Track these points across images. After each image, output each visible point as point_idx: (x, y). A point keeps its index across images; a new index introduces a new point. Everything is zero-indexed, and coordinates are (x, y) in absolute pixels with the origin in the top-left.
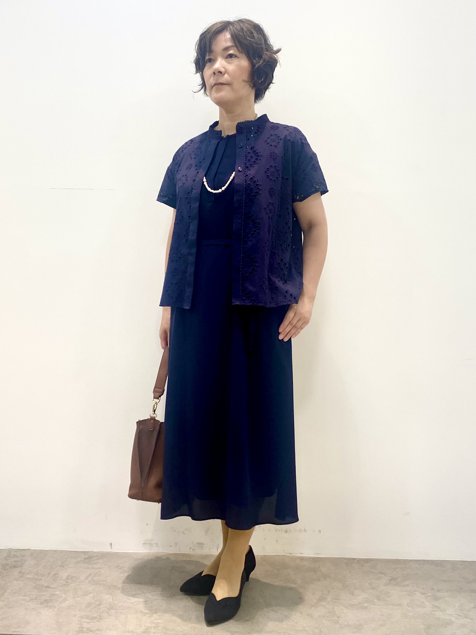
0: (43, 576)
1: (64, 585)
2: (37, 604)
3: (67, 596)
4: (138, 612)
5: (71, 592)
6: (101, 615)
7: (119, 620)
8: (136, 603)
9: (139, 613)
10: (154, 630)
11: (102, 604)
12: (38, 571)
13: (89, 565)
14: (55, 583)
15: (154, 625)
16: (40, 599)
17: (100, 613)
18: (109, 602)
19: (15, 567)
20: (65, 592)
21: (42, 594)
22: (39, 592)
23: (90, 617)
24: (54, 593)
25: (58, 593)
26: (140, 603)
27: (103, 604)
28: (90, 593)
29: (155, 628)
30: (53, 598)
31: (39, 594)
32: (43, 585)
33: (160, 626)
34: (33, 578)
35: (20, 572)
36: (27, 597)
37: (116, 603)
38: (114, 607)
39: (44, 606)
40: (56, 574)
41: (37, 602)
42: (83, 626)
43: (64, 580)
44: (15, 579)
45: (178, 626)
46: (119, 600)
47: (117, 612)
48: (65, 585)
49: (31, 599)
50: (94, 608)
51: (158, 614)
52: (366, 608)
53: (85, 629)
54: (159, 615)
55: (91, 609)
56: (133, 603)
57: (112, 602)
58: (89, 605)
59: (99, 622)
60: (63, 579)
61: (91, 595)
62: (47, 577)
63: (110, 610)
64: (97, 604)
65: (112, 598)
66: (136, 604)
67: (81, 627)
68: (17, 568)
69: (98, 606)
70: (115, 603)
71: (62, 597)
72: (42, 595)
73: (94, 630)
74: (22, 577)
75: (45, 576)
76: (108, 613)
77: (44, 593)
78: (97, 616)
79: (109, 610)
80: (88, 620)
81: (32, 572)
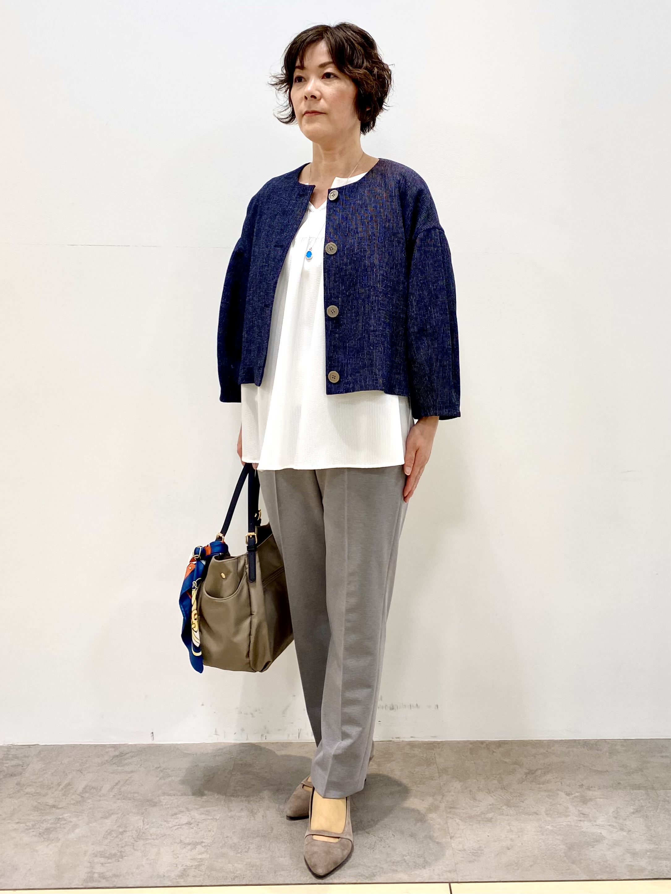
0: (50, 789)
1: (78, 802)
2: (33, 835)
3: (80, 820)
4: (176, 842)
5: (85, 814)
6: (124, 851)
7: (147, 857)
8: (175, 827)
9: (176, 844)
10: (194, 871)
11: (126, 831)
12: (44, 780)
13: (118, 766)
14: (65, 799)
15: (196, 864)
16: (39, 828)
17: (122, 847)
18: (138, 827)
19: (11, 775)
20: (77, 814)
21: (44, 818)
22: (40, 816)
23: (107, 855)
24: (61, 817)
25: (68, 816)
26: (180, 828)
27: (129, 831)
28: (112, 814)
29: (196, 869)
30: (58, 825)
31: (40, 819)
32: (47, 804)
33: (204, 864)
34: (35, 793)
35: (18, 784)
36: (22, 825)
37: (147, 828)
38: (143, 835)
39: (44, 838)
40: (69, 784)
41: (34, 833)
42: (94, 871)
43: (79, 795)
44: (9, 796)
45: (229, 863)
46: (152, 823)
47: (146, 844)
48: (80, 802)
49: (26, 827)
50: (116, 837)
51: (203, 844)
52: (490, 820)
53: (96, 875)
54: (205, 845)
55: (109, 840)
56: (172, 827)
57: (141, 829)
58: (108, 834)
59: (119, 861)
60: (78, 792)
61: (114, 817)
62: (56, 790)
63: (137, 841)
64: (120, 832)
65: (142, 821)
66: (175, 830)
67: (92, 871)
68: (15, 778)
69: (122, 835)
70: (145, 829)
71: (71, 822)
72: (44, 820)
73: (108, 876)
74: (18, 791)
75: (53, 787)
76: (133, 846)
77: (48, 817)
78: (117, 851)
79: (135, 841)
80: (102, 860)
81: (35, 782)
